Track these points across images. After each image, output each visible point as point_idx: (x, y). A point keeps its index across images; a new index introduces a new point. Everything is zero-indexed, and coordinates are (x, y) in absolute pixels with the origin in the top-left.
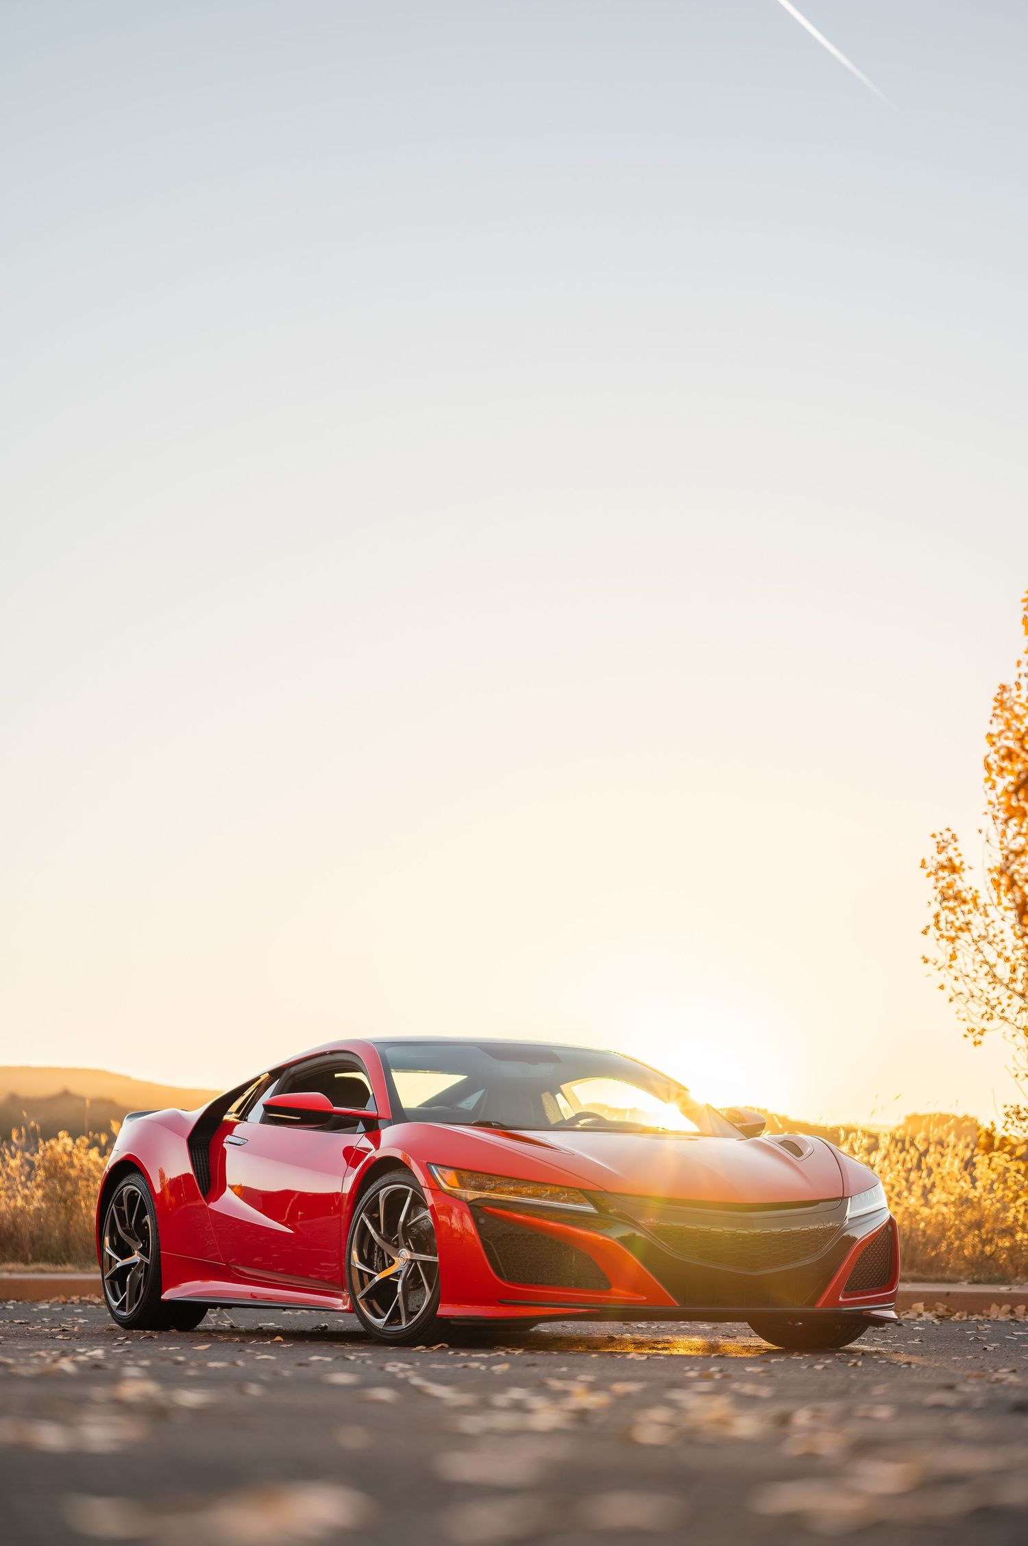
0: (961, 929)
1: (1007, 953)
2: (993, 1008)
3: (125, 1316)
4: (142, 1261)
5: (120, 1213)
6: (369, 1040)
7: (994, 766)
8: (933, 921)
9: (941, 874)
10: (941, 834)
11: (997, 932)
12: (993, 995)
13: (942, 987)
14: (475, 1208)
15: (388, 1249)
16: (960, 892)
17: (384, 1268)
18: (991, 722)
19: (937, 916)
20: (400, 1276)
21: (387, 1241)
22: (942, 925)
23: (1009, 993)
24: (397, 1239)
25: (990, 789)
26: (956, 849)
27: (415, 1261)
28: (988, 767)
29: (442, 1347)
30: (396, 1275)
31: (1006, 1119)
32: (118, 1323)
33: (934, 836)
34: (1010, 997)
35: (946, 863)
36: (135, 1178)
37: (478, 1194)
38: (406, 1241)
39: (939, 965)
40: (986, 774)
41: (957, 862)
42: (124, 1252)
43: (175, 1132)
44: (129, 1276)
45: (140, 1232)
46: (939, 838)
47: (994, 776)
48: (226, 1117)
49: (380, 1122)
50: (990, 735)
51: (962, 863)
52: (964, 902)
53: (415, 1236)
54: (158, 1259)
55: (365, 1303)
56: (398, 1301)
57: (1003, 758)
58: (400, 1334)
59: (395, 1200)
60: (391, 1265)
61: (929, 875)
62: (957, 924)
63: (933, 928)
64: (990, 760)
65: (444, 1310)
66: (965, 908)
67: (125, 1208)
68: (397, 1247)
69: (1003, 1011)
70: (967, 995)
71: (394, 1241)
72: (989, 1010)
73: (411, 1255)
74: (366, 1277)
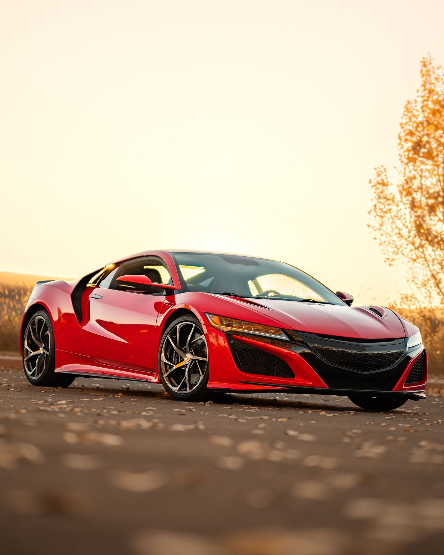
0: (386, 212)
1: (407, 224)
2: (398, 249)
3: (35, 379)
4: (44, 353)
5: (34, 329)
6: (167, 251)
7: (403, 138)
8: (373, 208)
9: (378, 186)
10: (379, 168)
11: (402, 214)
12: (398, 243)
13: (375, 238)
14: (228, 336)
15: (180, 353)
16: (386, 195)
17: (178, 363)
18: (402, 118)
19: (375, 206)
20: (186, 367)
21: (180, 349)
22: (378, 210)
23: (407, 242)
24: (185, 349)
25: (401, 148)
26: (386, 175)
27: (195, 360)
28: (400, 138)
29: (210, 403)
30: (185, 366)
31: (401, 300)
32: (31, 382)
33: (376, 169)
34: (407, 245)
35: (381, 182)
36: (42, 313)
37: (229, 329)
38: (190, 350)
39: (375, 228)
40: (399, 141)
41: (386, 181)
42: (35, 348)
43: (63, 290)
44: (37, 360)
45: (45, 339)
46: (378, 170)
47: (403, 143)
48: (88, 285)
49: (175, 291)
50: (401, 124)
51: (388, 182)
52: (389, 200)
53: (195, 347)
54: (53, 352)
55: (168, 380)
56: (185, 378)
57: (407, 135)
58: (186, 395)
59: (186, 330)
60: (182, 361)
61: (372, 187)
62: (384, 210)
63: (373, 212)
64: (401, 135)
65: (211, 385)
66: (389, 202)
67: (36, 327)
68: (185, 352)
69: (402, 251)
70: (387, 243)
71: (184, 349)
72: (396, 250)
73: (193, 357)
74: (168, 366)
